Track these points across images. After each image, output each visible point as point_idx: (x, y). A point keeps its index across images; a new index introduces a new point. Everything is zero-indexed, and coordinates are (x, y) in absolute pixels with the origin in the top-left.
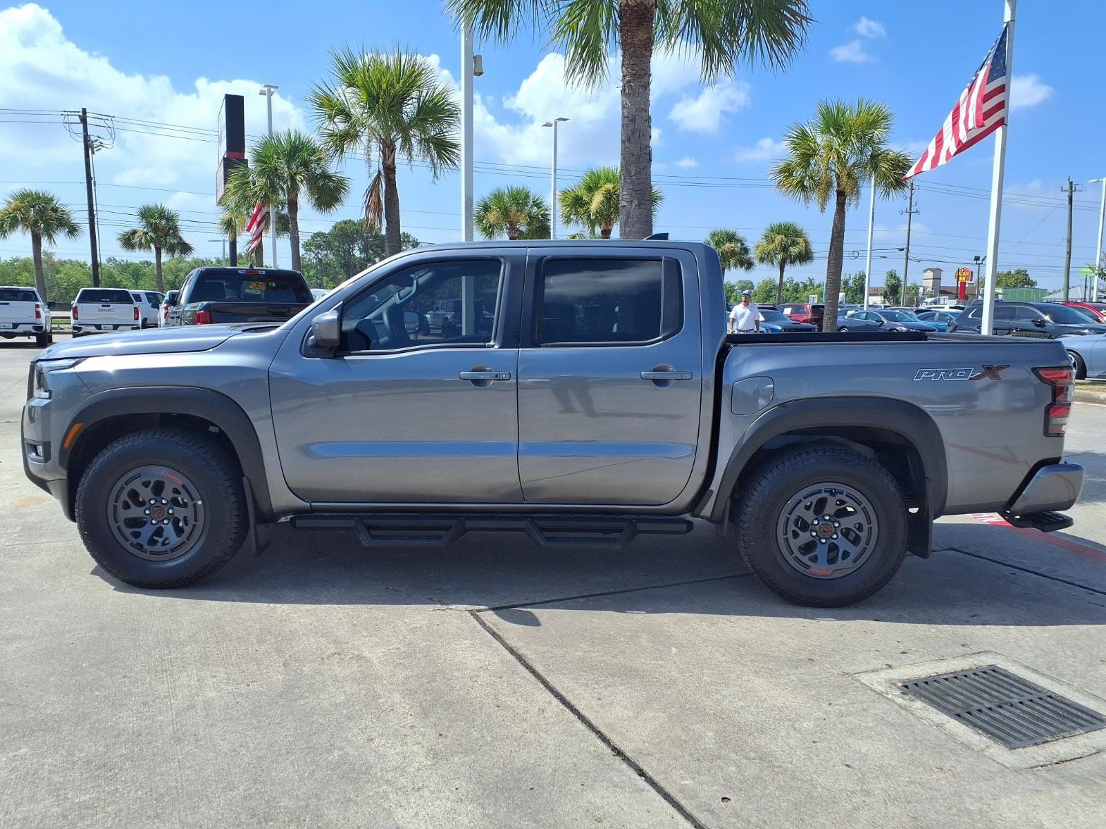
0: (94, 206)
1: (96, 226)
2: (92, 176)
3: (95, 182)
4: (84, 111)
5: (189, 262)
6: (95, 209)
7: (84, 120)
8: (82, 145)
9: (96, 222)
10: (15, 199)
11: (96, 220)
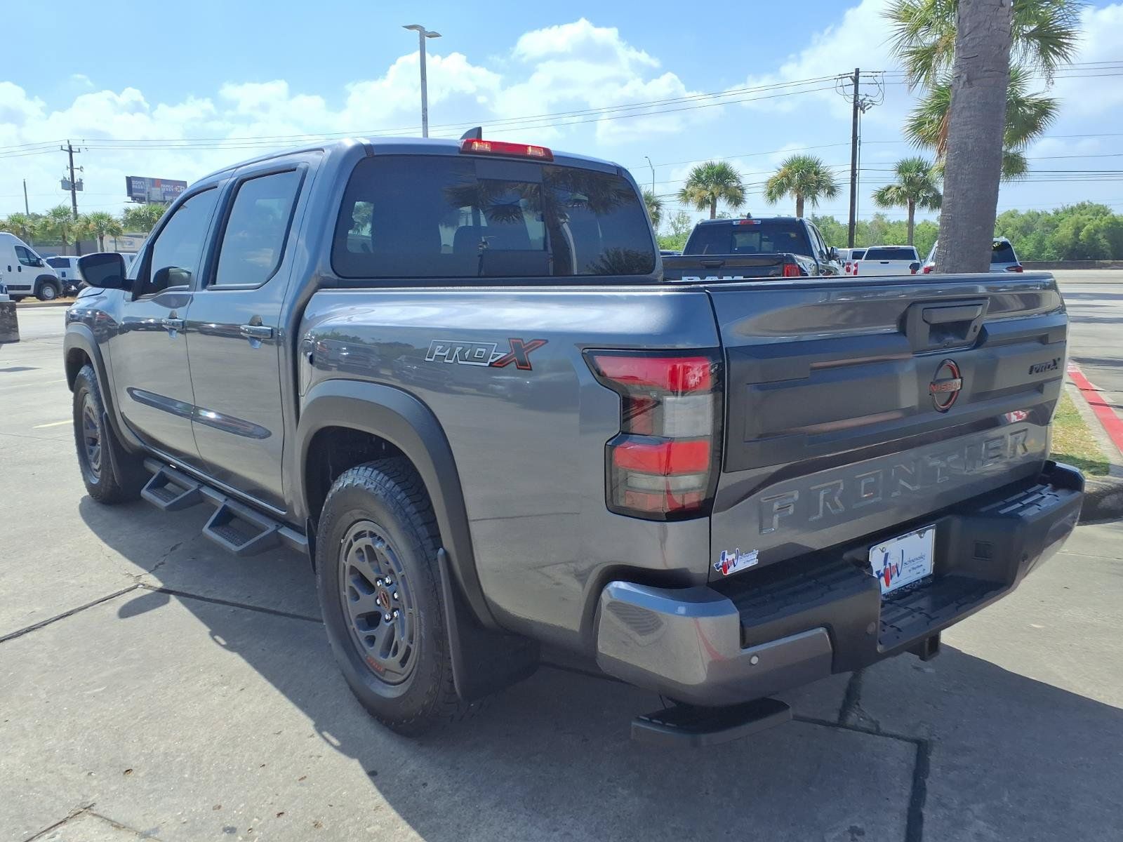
0: (857, 165)
1: (857, 185)
2: (858, 135)
3: (860, 141)
4: (857, 71)
5: (1023, 216)
6: (857, 168)
7: (856, 81)
8: (852, 106)
9: (857, 182)
10: (784, 166)
11: (857, 179)
